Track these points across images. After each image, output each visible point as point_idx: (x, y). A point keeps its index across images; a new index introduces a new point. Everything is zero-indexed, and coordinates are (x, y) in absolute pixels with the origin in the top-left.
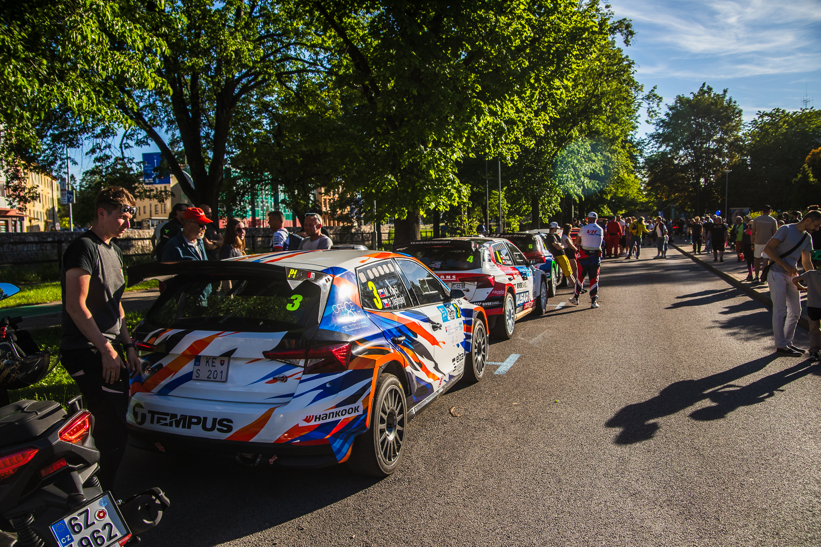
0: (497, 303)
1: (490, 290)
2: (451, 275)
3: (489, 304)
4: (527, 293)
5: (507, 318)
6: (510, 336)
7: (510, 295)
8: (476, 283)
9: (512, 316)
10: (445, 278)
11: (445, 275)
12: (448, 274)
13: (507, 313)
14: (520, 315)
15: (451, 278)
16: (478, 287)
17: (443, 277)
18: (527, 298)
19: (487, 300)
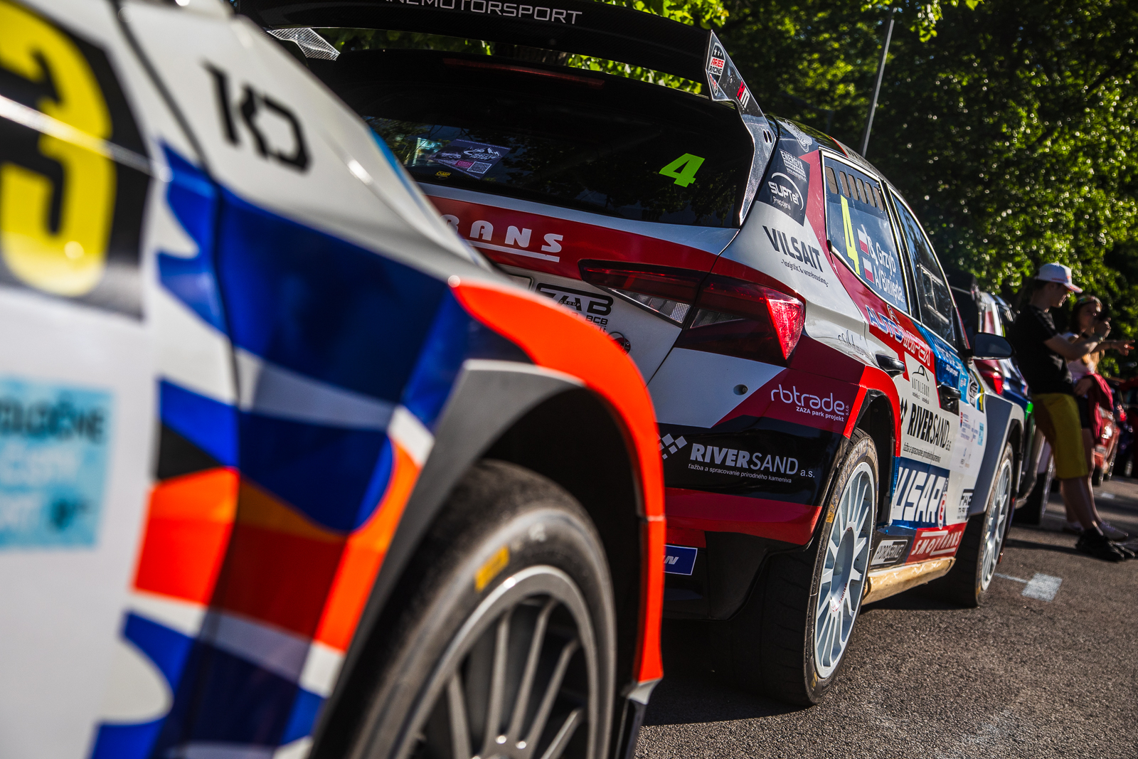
0: (785, 466)
1: (759, 375)
2: (541, 227)
3: (736, 458)
4: (941, 480)
5: (827, 576)
6: (821, 690)
7: (866, 445)
8: (680, 311)
9: (854, 575)
10: (499, 236)
11: (502, 220)
12: (521, 220)
13: (833, 548)
14: (886, 580)
15: (536, 244)
16: (689, 339)
17: (489, 229)
18: (934, 504)
19: (720, 435)
